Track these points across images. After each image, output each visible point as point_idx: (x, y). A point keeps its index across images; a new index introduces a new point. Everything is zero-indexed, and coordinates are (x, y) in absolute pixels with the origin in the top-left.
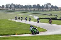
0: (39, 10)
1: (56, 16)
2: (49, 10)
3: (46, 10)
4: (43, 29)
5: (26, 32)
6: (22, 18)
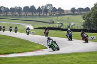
0: (34, 15)
1: (61, 25)
2: (50, 15)
3: (45, 14)
4: (39, 45)
5: (13, 50)
6: (4, 27)
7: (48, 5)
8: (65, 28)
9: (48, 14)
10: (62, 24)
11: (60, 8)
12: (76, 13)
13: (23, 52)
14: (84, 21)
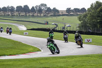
0: (27, 15)
1: (55, 26)
2: (44, 16)
3: (39, 14)
4: (33, 47)
5: (4, 52)
7: (42, 5)
8: (59, 30)
9: (42, 15)
10: (57, 25)
11: (54, 8)
12: (72, 13)
13: (15, 55)
14: (80, 22)
